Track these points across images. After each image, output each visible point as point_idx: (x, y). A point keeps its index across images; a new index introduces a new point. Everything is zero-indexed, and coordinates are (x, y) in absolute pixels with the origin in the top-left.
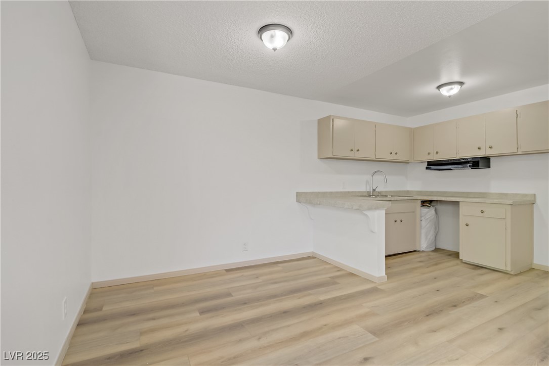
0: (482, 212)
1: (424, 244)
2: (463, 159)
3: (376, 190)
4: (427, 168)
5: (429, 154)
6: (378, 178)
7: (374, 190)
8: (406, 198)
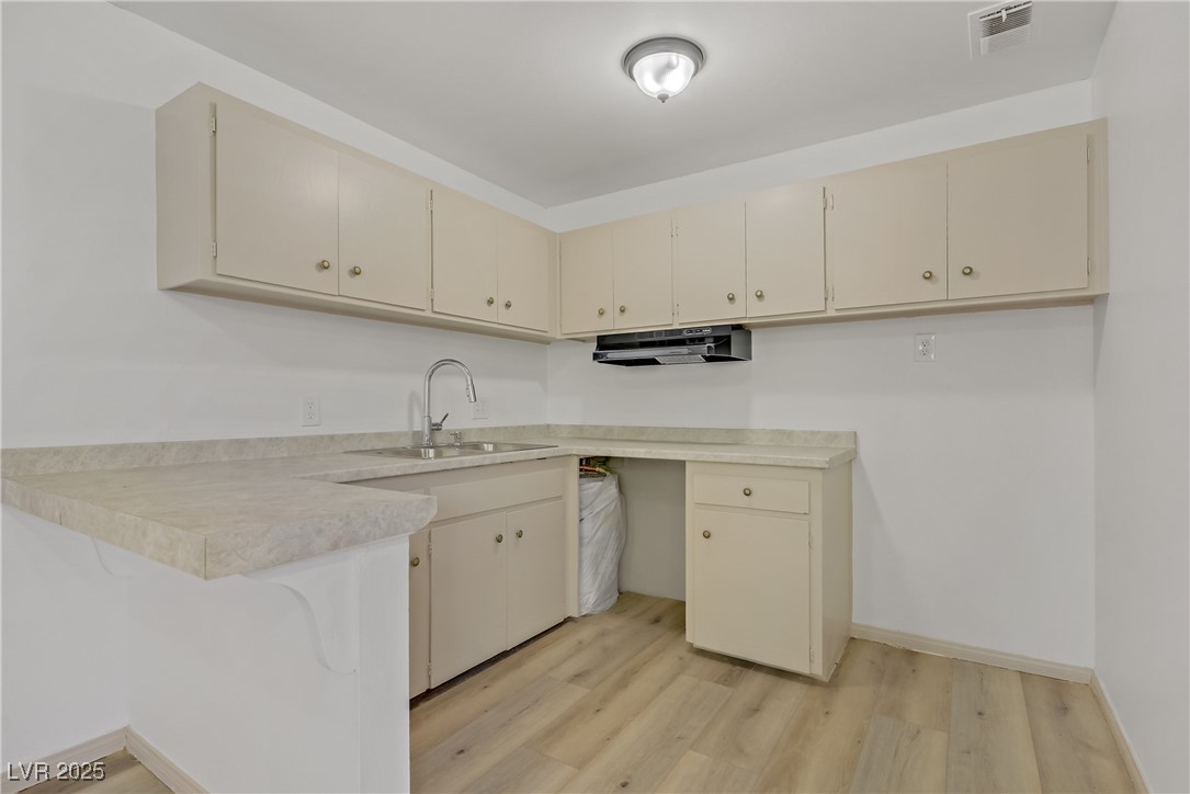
0: (748, 493)
1: (587, 593)
2: (690, 330)
3: (445, 426)
4: (596, 356)
5: (601, 313)
6: (450, 386)
7: (436, 428)
8: (535, 453)
